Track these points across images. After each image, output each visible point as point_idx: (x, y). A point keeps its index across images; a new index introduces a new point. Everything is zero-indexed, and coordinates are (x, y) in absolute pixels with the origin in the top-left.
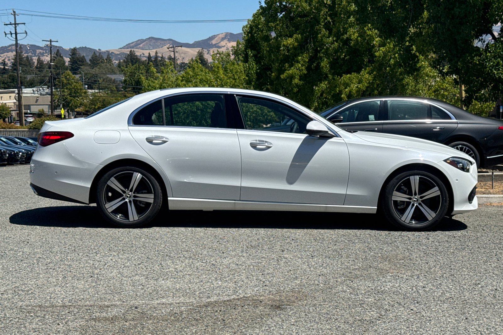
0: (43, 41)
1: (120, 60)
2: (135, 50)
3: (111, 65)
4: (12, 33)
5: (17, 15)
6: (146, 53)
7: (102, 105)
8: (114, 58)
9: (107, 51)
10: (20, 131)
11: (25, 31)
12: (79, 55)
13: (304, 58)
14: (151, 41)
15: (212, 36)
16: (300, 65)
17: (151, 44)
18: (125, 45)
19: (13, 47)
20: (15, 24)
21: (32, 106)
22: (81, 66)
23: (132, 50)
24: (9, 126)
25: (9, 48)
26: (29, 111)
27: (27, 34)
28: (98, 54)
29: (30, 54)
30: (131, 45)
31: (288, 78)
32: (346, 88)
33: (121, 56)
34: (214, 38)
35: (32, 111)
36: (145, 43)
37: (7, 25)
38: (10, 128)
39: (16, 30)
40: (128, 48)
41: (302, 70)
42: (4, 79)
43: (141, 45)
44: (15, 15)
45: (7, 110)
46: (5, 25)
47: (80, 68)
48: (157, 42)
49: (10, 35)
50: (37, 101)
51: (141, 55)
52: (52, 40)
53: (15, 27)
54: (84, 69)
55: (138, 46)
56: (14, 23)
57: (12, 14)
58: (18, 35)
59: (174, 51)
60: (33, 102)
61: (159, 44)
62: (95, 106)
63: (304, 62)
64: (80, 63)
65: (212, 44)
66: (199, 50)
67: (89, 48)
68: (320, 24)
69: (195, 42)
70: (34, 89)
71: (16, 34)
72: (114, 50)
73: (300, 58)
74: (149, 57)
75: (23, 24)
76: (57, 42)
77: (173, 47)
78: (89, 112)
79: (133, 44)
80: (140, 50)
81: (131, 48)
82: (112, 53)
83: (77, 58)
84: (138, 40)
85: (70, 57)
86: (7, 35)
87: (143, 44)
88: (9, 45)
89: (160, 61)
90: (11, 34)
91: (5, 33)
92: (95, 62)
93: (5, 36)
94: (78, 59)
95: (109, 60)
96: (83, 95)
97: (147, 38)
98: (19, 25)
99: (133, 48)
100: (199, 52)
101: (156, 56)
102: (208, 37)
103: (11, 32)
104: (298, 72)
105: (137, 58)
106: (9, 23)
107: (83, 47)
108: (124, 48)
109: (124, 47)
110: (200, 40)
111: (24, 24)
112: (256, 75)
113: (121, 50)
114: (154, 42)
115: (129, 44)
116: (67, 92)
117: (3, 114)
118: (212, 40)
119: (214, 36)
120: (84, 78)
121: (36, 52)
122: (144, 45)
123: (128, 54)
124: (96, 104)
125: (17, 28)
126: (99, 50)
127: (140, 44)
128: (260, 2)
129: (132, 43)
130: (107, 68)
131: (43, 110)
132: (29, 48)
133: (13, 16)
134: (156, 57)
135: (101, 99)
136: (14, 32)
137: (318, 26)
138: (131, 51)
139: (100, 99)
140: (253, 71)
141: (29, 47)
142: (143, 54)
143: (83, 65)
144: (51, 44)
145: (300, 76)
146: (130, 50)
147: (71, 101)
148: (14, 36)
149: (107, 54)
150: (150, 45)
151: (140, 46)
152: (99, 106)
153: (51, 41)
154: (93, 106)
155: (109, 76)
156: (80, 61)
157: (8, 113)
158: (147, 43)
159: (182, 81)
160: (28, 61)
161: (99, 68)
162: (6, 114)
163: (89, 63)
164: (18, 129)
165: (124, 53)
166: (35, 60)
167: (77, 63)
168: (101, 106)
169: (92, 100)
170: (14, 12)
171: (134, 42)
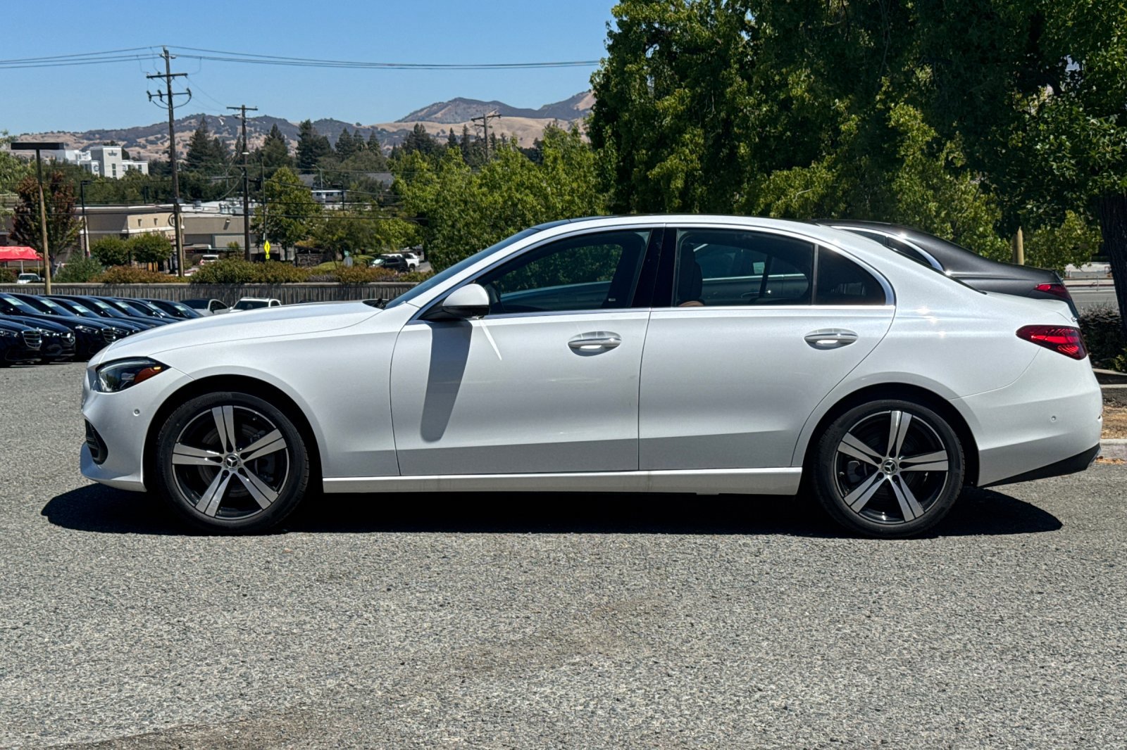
0: (228, 108)
1: (395, 145)
2: (424, 123)
3: (376, 155)
4: (163, 93)
5: (172, 58)
6: (447, 128)
7: (347, 235)
8: (386, 141)
9: (373, 127)
10: (174, 287)
11: (188, 90)
12: (315, 136)
13: (694, 136)
14: (458, 105)
15: (578, 95)
16: (687, 151)
17: (459, 112)
18: (407, 114)
19: (192, 121)
20: (168, 76)
21: (216, 237)
22: (320, 156)
23: (420, 123)
24: (153, 277)
25: (185, 124)
26: (210, 247)
27: (190, 95)
28: (352, 134)
29: (225, 134)
30: (419, 114)
31: (662, 177)
32: (779, 199)
33: (400, 136)
34: (582, 98)
35: (217, 246)
36: (446, 109)
37: (152, 77)
38: (155, 282)
39: (169, 87)
40: (413, 121)
41: (692, 162)
42: (165, 184)
43: (439, 115)
44: (167, 58)
45: (165, 245)
46: (148, 77)
47: (316, 161)
48: (469, 108)
49: (158, 97)
50: (227, 224)
51: (438, 133)
52: (246, 107)
53: (169, 82)
54: (325, 163)
55: (433, 116)
56: (165, 73)
57: (161, 56)
58: (174, 98)
59: (484, 126)
60: (218, 228)
61: (474, 111)
62: (334, 235)
63: (697, 145)
64: (319, 151)
65: (578, 109)
66: (550, 123)
67: (338, 122)
68: (730, 67)
69: (545, 106)
70: (223, 203)
71: (170, 95)
72: (386, 124)
73: (687, 136)
74: (452, 138)
75: (182, 75)
76: (256, 109)
77: (483, 118)
78: (321, 248)
79: (423, 113)
80: (436, 124)
81: (419, 120)
82: (383, 130)
83: (312, 140)
84: (433, 105)
85: (300, 139)
86: (153, 98)
87: (443, 111)
88: (184, 117)
89: (474, 144)
90: (161, 95)
91: (148, 93)
92: (346, 148)
93: (148, 99)
94: (314, 144)
95: (373, 144)
96: (313, 214)
97: (450, 99)
98: (176, 77)
99: (423, 119)
100: (549, 126)
101: (465, 135)
102: (570, 96)
103: (159, 92)
104: (683, 166)
105: (428, 140)
106: (156, 74)
107: (326, 120)
108: (405, 120)
109: (406, 117)
110: (554, 102)
111: (186, 75)
112: (618, 174)
113: (399, 124)
114: (464, 109)
115: (416, 112)
116: (281, 209)
117: (158, 252)
118: (579, 102)
119: (582, 93)
120: (322, 180)
121: (236, 131)
122: (445, 114)
123: (411, 132)
124: (334, 231)
125: (173, 83)
126: (358, 124)
127: (436, 113)
128: (608, 24)
129: (422, 110)
130: (369, 160)
131: (236, 244)
132: (222, 123)
133: (164, 61)
134: (466, 137)
135: (344, 223)
136: (167, 92)
137: (725, 70)
138: (417, 126)
139: (342, 223)
140: (611, 166)
141: (223, 120)
142: (444, 132)
143: (324, 154)
144: (244, 115)
145: (686, 174)
146: (414, 123)
147: (289, 226)
148: (166, 98)
149: (370, 133)
150: (456, 113)
151: (436, 116)
152: (341, 235)
153: (243, 109)
154: (330, 236)
155: (371, 175)
156: (317, 148)
157: (168, 250)
158: (449, 109)
159: (481, 186)
160: (217, 147)
161: (354, 161)
162: (163, 253)
163: (335, 150)
164: (170, 282)
165: (404, 130)
166: (232, 145)
167: (312, 152)
168: (345, 236)
169: (328, 225)
170: (166, 52)
171: (425, 109)
